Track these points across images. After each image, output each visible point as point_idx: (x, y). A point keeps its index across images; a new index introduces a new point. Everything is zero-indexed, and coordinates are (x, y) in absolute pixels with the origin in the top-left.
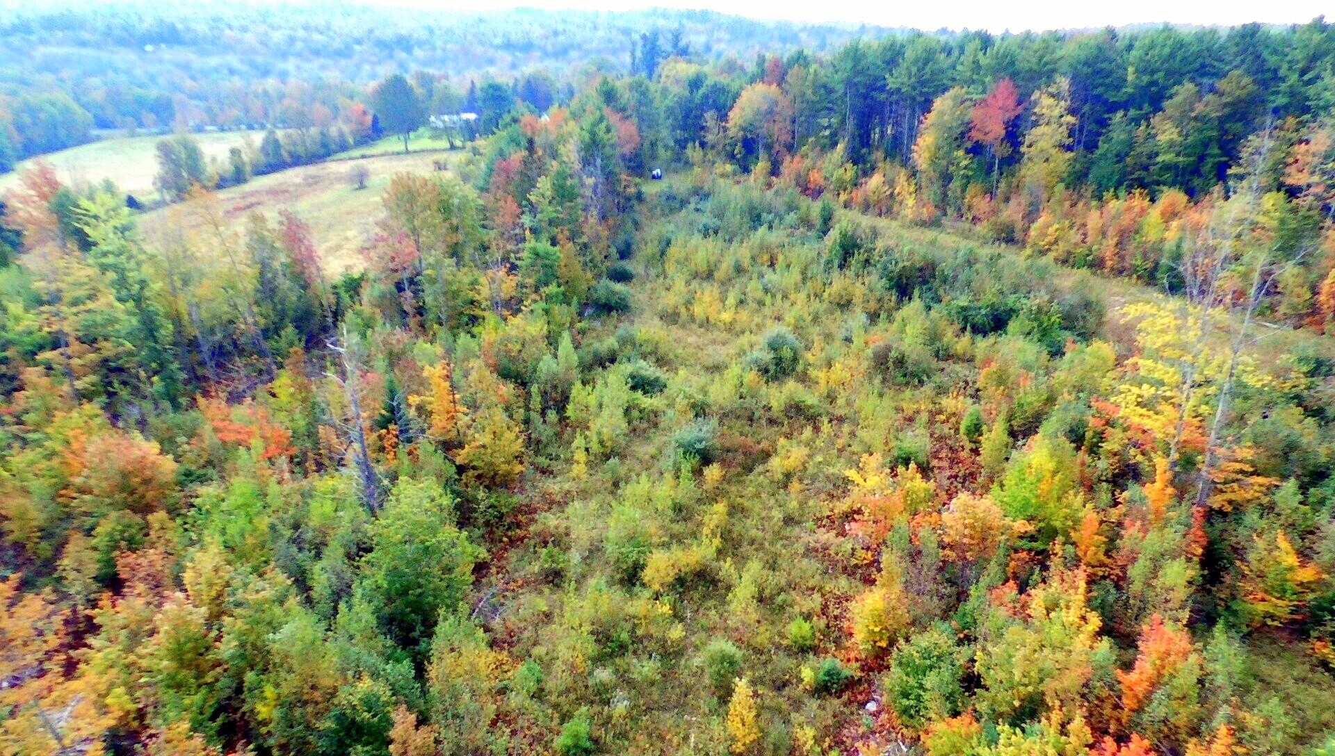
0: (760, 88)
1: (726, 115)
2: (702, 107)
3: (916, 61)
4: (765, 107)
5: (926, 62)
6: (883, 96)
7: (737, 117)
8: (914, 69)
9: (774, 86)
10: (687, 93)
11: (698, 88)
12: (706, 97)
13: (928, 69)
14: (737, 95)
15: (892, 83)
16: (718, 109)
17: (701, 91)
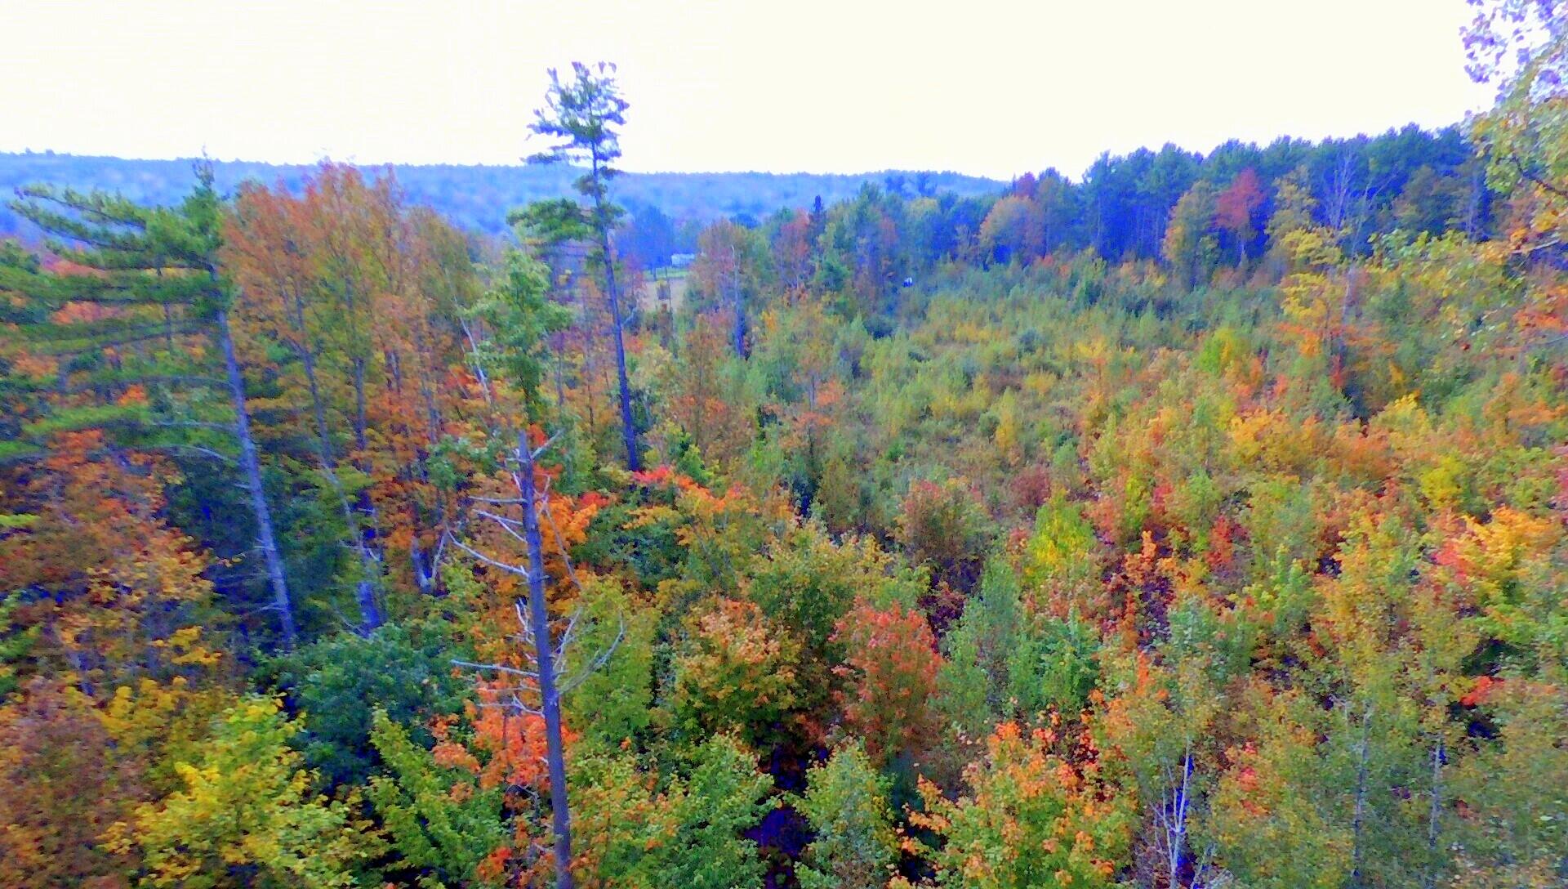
0: (1012, 200)
1: (979, 228)
2: (952, 224)
3: (1164, 167)
4: (1017, 216)
5: (1174, 166)
6: (1133, 201)
7: (987, 230)
8: (1163, 173)
9: (1026, 198)
10: (938, 211)
11: (949, 207)
12: (957, 214)
13: (1177, 172)
14: (989, 209)
15: (1141, 187)
16: (970, 224)
17: (953, 209)
